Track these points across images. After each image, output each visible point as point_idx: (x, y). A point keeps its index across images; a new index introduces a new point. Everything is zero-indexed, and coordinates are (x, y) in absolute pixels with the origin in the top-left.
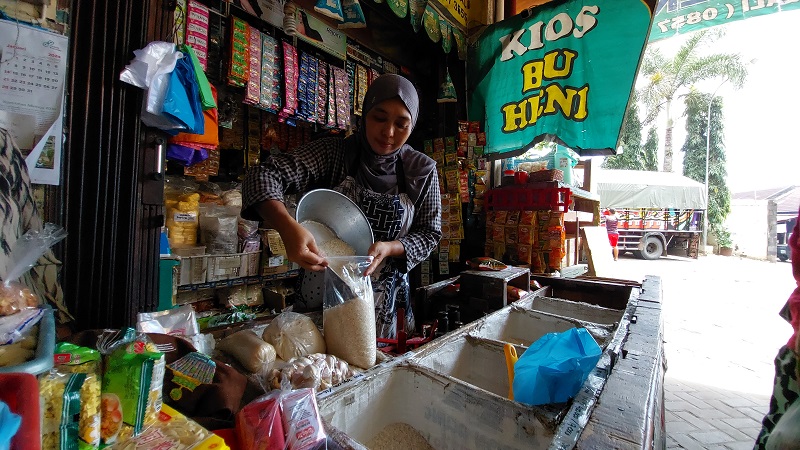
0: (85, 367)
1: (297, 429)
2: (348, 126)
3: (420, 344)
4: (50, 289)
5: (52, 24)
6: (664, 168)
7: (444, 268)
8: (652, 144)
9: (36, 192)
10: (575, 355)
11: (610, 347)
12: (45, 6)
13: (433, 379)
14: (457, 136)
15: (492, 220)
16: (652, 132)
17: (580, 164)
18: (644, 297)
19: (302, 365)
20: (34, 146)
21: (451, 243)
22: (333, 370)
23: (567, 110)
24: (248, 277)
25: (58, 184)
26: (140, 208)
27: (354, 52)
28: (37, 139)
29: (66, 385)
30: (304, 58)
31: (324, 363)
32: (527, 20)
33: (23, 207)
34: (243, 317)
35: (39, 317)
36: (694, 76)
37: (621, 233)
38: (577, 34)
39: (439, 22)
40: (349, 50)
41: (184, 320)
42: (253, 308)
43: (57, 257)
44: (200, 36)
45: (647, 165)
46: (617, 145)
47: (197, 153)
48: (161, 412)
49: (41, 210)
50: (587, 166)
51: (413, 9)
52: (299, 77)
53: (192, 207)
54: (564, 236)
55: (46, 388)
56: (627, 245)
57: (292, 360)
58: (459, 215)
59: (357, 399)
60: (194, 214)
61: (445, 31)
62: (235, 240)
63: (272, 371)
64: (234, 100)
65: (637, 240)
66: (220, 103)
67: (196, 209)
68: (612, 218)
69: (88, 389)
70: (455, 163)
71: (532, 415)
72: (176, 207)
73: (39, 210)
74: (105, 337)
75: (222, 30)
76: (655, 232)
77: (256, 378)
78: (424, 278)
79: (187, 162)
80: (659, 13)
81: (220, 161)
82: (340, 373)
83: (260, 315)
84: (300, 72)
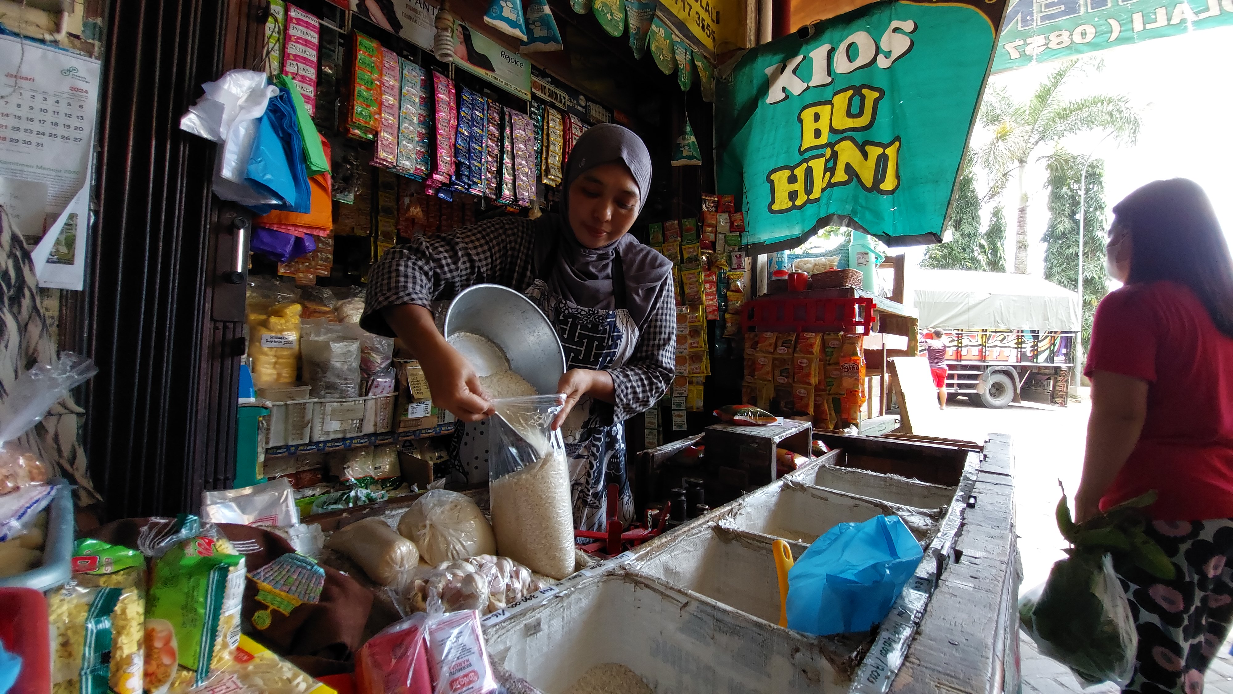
0: (119, 578)
1: (451, 674)
2: (532, 202)
3: (643, 540)
4: (66, 452)
5: (77, 42)
6: (1016, 267)
7: (679, 420)
8: (996, 232)
9: (47, 302)
10: (881, 557)
11: (936, 544)
12: (66, 14)
13: (662, 594)
14: (701, 218)
15: (754, 346)
16: (996, 213)
17: (888, 261)
18: (986, 467)
19: (460, 573)
20: (45, 231)
21: (691, 383)
22: (507, 580)
23: (867, 177)
24: (375, 434)
25: (80, 288)
26: (208, 325)
27: (543, 89)
28: (49, 220)
29: (91, 606)
30: (466, 97)
31: (494, 570)
32: (807, 42)
33: (26, 325)
34: (368, 496)
35: (49, 498)
36: (1059, 128)
37: (951, 367)
38: (883, 63)
39: (673, 43)
40: (534, 84)
41: (275, 503)
42: (382, 482)
43: (78, 403)
44: (305, 61)
45: (989, 263)
46: (943, 229)
47: (299, 241)
48: (239, 649)
49: (54, 329)
50: (898, 264)
51: (633, 23)
52: (458, 125)
53: (290, 325)
54: (863, 371)
55: (59, 611)
56: (960, 386)
57: (444, 565)
58: (703, 337)
59: (544, 626)
60: (292, 336)
61: (680, 57)
62: (356, 377)
63: (412, 582)
64: (356, 159)
65: (975, 377)
66: (335, 166)
67: (296, 328)
68: (936, 343)
69: (124, 612)
70: (697, 259)
71: (816, 651)
72: (265, 324)
73: (50, 329)
74: (150, 529)
75: (339, 53)
76: (1001, 365)
77: (388, 594)
78: (650, 438)
79: (283, 256)
80: (1005, 31)
81: (335, 253)
82: (518, 585)
83: (394, 494)
84: (458, 117)
